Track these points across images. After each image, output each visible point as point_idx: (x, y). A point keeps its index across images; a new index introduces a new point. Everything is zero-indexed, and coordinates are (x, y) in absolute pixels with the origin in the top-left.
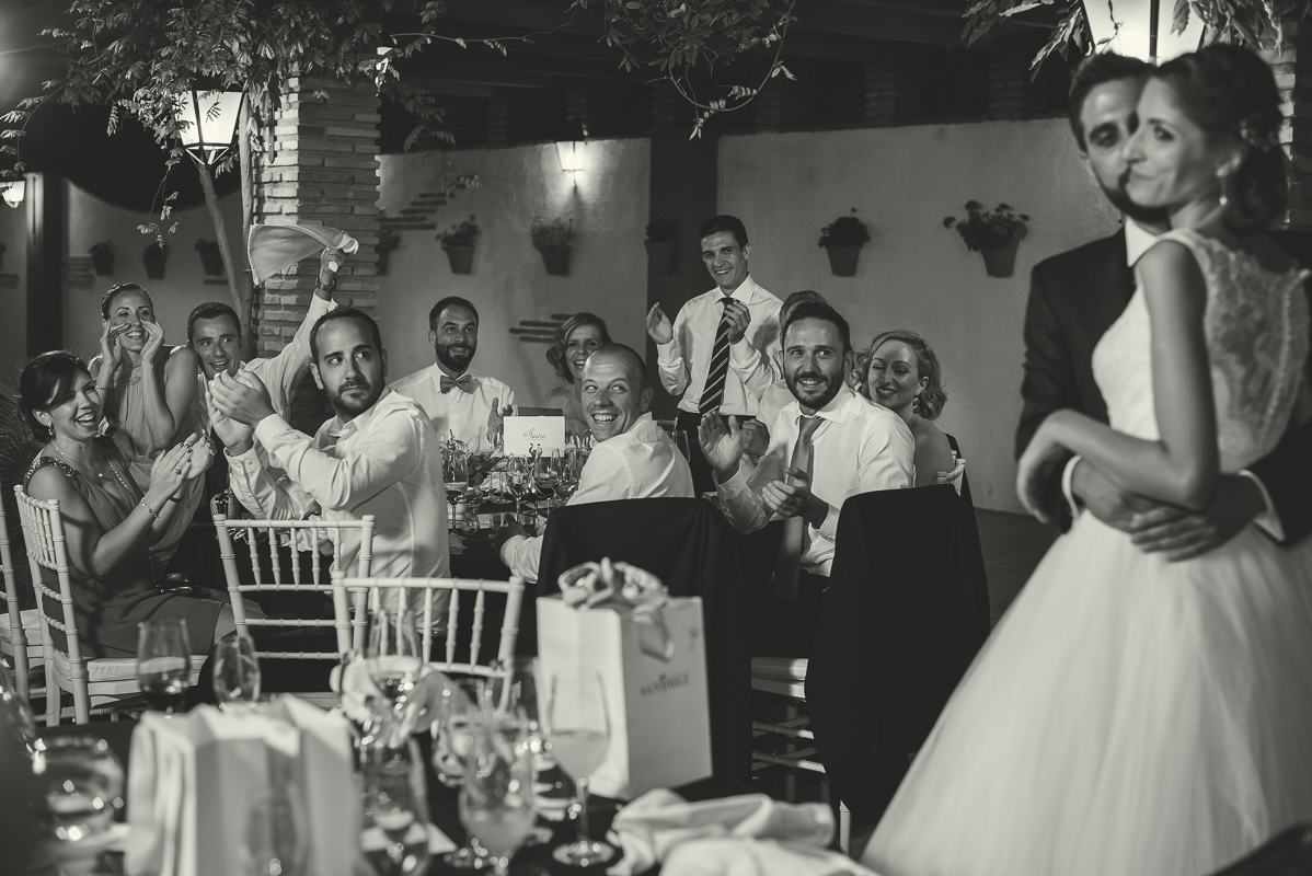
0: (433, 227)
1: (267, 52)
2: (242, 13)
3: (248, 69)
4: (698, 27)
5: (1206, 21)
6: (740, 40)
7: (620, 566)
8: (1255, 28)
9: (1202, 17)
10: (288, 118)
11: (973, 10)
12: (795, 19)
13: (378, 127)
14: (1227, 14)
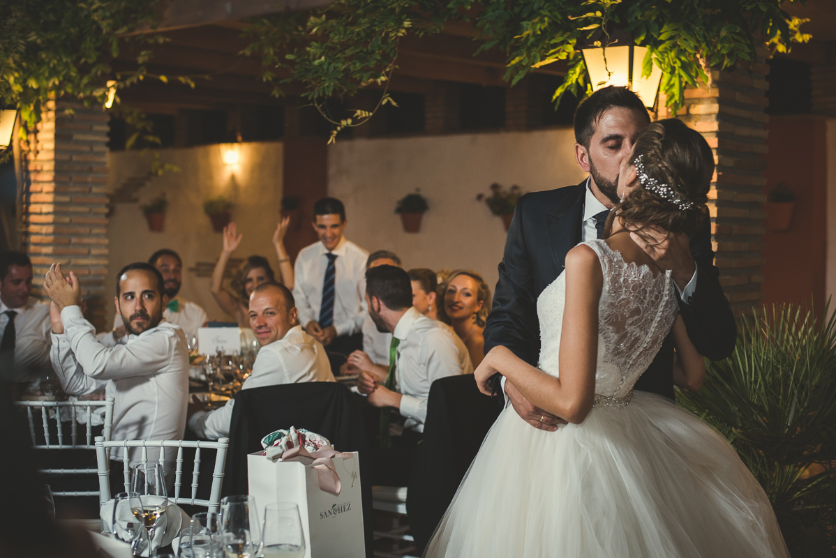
0: (135, 200)
1: (33, 84)
2: (17, 57)
3: (20, 94)
4: (333, 71)
5: (664, 70)
6: (360, 81)
7: (302, 431)
8: (694, 74)
9: (661, 68)
10: (47, 128)
11: (513, 62)
12: (397, 67)
13: (109, 134)
14: (676, 66)
